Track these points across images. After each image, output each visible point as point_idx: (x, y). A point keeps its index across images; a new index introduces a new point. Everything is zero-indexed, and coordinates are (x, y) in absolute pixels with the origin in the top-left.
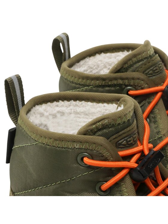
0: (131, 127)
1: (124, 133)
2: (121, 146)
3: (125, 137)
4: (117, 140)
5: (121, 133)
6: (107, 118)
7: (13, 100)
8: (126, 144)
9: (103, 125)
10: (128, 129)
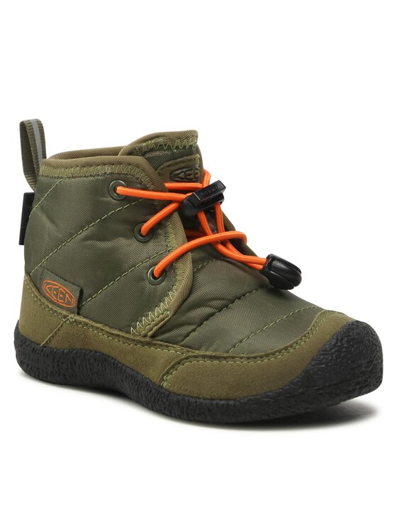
0: (192, 157)
1: (183, 162)
2: (177, 179)
3: (183, 168)
4: (172, 168)
5: (178, 160)
6: (162, 136)
7: (32, 156)
8: (183, 177)
9: (156, 144)
10: (189, 157)
